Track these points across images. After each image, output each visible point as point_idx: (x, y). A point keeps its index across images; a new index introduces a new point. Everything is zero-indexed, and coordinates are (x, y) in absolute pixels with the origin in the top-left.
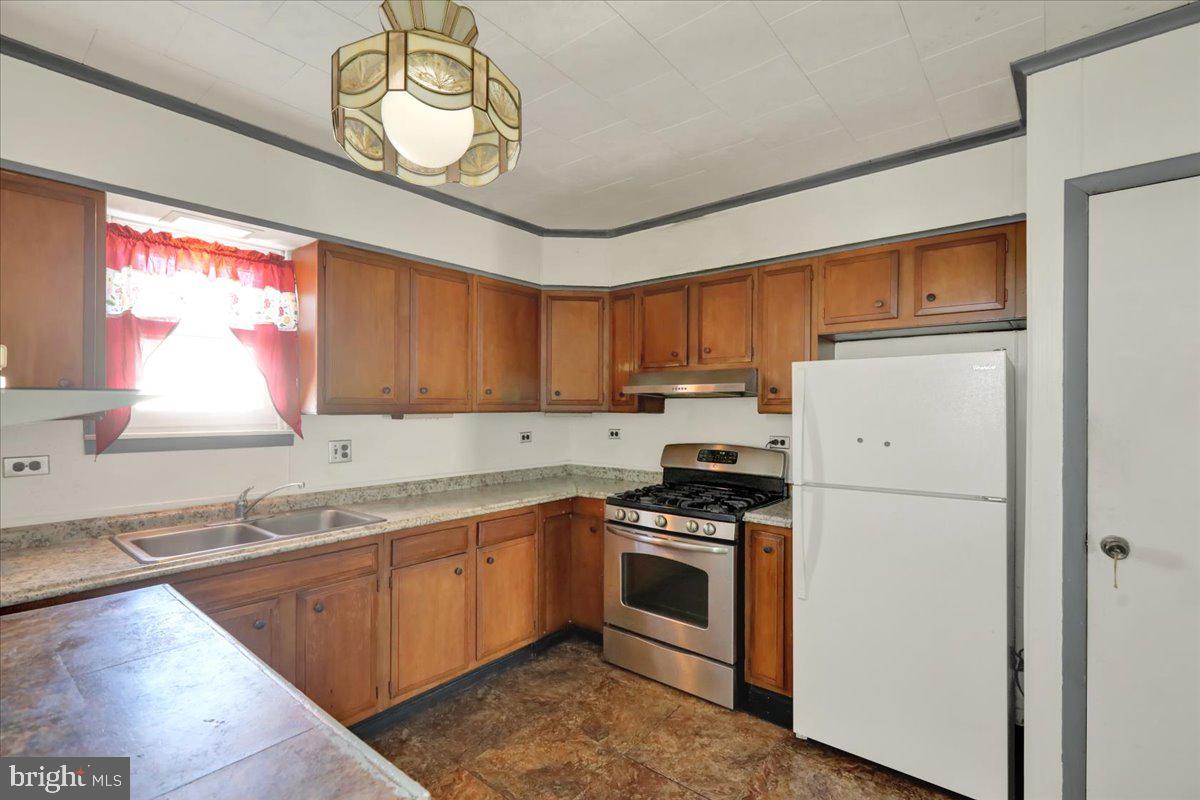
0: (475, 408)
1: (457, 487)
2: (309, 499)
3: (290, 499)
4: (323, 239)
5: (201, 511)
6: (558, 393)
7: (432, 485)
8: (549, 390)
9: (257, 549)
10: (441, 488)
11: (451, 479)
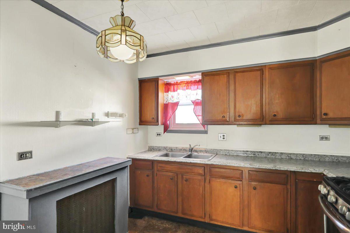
0: (268, 122)
1: (274, 157)
2: (211, 150)
3: (206, 150)
4: (203, 72)
5: (185, 149)
6: (326, 114)
7: (259, 153)
8: (321, 112)
9: (172, 159)
10: (264, 155)
11: (270, 153)
